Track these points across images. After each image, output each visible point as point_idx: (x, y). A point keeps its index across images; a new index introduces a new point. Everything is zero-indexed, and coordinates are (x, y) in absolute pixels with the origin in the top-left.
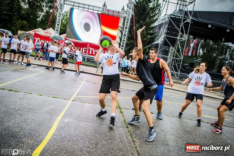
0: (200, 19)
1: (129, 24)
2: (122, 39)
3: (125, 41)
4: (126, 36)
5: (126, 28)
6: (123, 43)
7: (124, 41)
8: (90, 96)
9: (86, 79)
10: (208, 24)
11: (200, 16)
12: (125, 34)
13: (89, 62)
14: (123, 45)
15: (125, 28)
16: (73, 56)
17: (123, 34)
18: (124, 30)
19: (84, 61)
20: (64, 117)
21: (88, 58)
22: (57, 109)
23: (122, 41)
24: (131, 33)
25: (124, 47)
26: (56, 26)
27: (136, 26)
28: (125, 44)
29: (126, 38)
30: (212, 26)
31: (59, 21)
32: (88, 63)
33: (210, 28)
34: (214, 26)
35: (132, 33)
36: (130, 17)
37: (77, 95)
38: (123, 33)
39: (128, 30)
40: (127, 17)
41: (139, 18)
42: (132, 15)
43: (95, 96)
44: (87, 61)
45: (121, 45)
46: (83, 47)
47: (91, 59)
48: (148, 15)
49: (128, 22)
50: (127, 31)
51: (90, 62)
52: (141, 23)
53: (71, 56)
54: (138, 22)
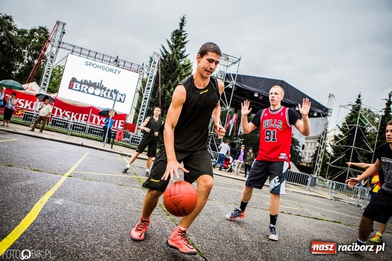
0: (245, 86)
1: (152, 83)
2: (142, 104)
3: (146, 107)
4: (148, 100)
5: (148, 88)
6: (143, 110)
7: (144, 106)
8: (98, 173)
9: (87, 153)
10: (253, 93)
11: (245, 81)
12: (147, 97)
13: (91, 133)
14: (143, 112)
15: (146, 89)
16: (67, 123)
17: (144, 97)
18: (145, 92)
19: (84, 131)
20: (54, 196)
21: (91, 127)
22: (40, 186)
23: (142, 106)
24: (155, 97)
25: (144, 114)
26: (44, 77)
27: (163, 88)
28: (145, 110)
29: (147, 103)
30: (259, 95)
31: (48, 70)
32: (91, 135)
33: (256, 97)
34: (262, 95)
35: (157, 96)
36: (155, 74)
37: (76, 169)
38: (144, 95)
39: (150, 91)
40: (150, 74)
41: (166, 76)
42: (158, 72)
43: (106, 173)
44: (89, 132)
45: (140, 112)
46: (83, 113)
47: (94, 130)
48: (179, 73)
49: (151, 81)
50: (150, 93)
51: (93, 134)
52: (170, 84)
53: (65, 123)
54: (165, 82)
